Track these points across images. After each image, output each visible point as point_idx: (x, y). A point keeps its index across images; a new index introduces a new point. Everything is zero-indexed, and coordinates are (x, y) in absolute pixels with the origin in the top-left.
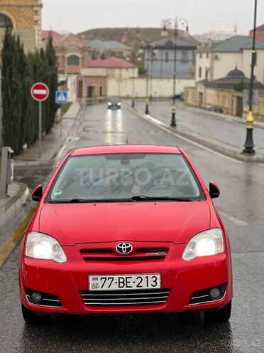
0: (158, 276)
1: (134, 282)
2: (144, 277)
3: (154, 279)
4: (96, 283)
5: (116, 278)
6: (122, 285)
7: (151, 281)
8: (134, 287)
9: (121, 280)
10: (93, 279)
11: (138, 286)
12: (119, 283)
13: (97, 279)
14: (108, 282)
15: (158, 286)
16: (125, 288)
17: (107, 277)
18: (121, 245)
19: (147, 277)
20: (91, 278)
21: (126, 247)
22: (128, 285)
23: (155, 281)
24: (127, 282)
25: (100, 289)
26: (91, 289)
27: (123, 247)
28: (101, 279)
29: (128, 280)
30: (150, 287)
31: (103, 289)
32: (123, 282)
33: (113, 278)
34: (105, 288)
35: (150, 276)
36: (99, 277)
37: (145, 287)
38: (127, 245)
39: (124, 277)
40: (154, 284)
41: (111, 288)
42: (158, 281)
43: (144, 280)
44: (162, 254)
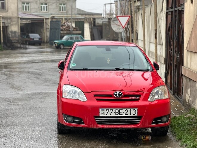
0: (136, 109)
1: (124, 112)
2: (129, 109)
3: (134, 111)
4: (103, 112)
5: (114, 110)
6: (117, 113)
7: (133, 112)
8: (124, 115)
9: (117, 111)
10: (102, 110)
11: (125, 114)
12: (116, 112)
13: (104, 110)
14: (110, 112)
15: (136, 115)
16: (119, 115)
17: (110, 109)
18: (116, 93)
19: (131, 110)
20: (101, 109)
21: (119, 94)
22: (121, 113)
23: (135, 112)
24: (120, 112)
25: (105, 115)
26: (101, 115)
27: (117, 94)
28: (106, 110)
29: (121, 111)
30: (132, 115)
31: (107, 115)
32: (118, 112)
33: (113, 110)
34: (108, 115)
35: (132, 109)
36: (105, 109)
37: (129, 115)
38: (120, 93)
39: (119, 109)
40: (134, 113)
41: (111, 115)
42: (136, 112)
43: (129, 111)
44: (138, 98)
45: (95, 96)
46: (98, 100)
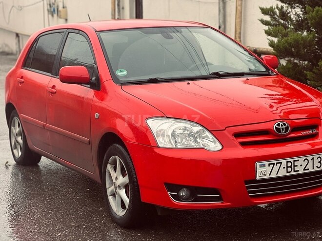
1: (301, 166)
2: (310, 158)
3: (319, 160)
4: (263, 171)
5: (284, 162)
6: (289, 169)
7: (316, 163)
8: (302, 171)
9: (289, 164)
10: (261, 166)
11: (304, 169)
12: (287, 167)
13: (264, 166)
14: (276, 168)
16: (293, 173)
17: (275, 162)
18: (278, 125)
19: (313, 159)
20: (258, 165)
21: (284, 127)
22: (296, 169)
23: (320, 162)
24: (294, 166)
25: (268, 176)
26: (258, 178)
28: (269, 164)
29: (296, 163)
30: (316, 169)
31: (272, 176)
32: (291, 167)
33: (281, 163)
34: (274, 175)
35: (315, 157)
36: (267, 163)
37: (311, 170)
38: (285, 125)
39: (292, 161)
40: (319, 165)
41: (279, 175)
43: (311, 162)
44: (315, 131)
45: (237, 135)
46: (243, 144)
